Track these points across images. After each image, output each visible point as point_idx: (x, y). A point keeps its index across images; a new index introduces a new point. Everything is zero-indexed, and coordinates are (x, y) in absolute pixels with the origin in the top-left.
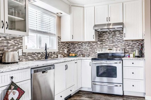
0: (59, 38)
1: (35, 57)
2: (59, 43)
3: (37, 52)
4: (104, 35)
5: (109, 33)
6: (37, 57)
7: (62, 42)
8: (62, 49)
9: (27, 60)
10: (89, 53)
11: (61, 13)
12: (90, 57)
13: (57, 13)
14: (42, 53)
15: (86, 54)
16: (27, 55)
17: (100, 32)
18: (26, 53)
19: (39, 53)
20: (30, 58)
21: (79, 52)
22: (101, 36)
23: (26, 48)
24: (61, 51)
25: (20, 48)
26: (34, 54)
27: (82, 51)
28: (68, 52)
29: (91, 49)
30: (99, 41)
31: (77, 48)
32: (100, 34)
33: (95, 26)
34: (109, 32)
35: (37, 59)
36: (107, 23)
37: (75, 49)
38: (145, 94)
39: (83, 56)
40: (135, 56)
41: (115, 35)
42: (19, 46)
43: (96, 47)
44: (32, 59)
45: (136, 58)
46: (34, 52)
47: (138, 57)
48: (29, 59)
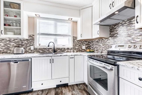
0: (75, 37)
1: (46, 51)
2: (74, 41)
4: (115, 28)
5: (122, 25)
6: (48, 51)
7: (78, 41)
8: (78, 46)
9: (38, 52)
10: (102, 49)
17: (111, 26)
18: (38, 48)
20: (41, 52)
21: (96, 48)
22: (113, 30)
24: (77, 48)
25: (32, 45)
27: (98, 47)
29: (104, 45)
30: (110, 36)
31: (95, 45)
34: (121, 23)
37: (93, 46)
39: (97, 52)
42: (32, 44)
43: (108, 43)
44: (43, 52)
46: (45, 48)
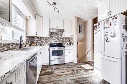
0: (27, 33)
1: (10, 47)
2: (26, 37)
3: (12, 43)
4: (53, 34)
5: (56, 34)
6: (12, 48)
7: (28, 37)
8: (28, 41)
9: (3, 51)
10: (44, 43)
11: (30, 17)
12: (45, 45)
13: (27, 16)
14: (16, 43)
15: (42, 44)
16: (3, 46)
18: (2, 44)
19: (14, 44)
21: (38, 43)
23: (1, 39)
24: (27, 43)
27: (40, 42)
28: (30, 43)
29: (45, 41)
31: (37, 41)
32: (51, 34)
35: (12, 49)
36: (56, 28)
37: (35, 41)
38: (73, 61)
39: (41, 45)
40: (68, 45)
41: (58, 35)
43: (48, 40)
44: (7, 49)
45: (68, 46)
46: (10, 43)
47: (69, 45)
48: (5, 50)
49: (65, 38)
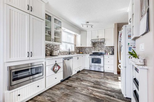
0: (75, 45)
2: (75, 47)
4: (96, 44)
9: (61, 55)
10: (89, 52)
11: (76, 34)
12: (89, 54)
13: (74, 34)
18: (61, 52)
19: (66, 52)
20: (63, 54)
21: (84, 52)
23: (61, 50)
24: (76, 51)
25: (58, 50)
26: (64, 52)
27: (86, 51)
28: (79, 51)
29: (90, 50)
30: (93, 47)
31: (83, 50)
32: (94, 44)
33: (92, 40)
34: (98, 43)
35: (65, 54)
36: (97, 38)
38: (114, 71)
39: (86, 54)
41: (101, 44)
43: (92, 49)
47: (111, 54)
49: (109, 47)
